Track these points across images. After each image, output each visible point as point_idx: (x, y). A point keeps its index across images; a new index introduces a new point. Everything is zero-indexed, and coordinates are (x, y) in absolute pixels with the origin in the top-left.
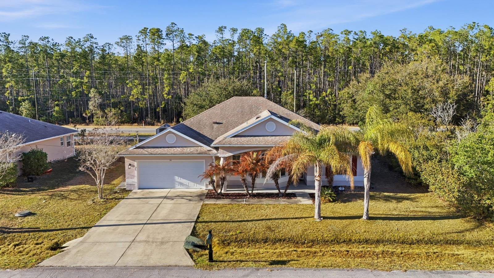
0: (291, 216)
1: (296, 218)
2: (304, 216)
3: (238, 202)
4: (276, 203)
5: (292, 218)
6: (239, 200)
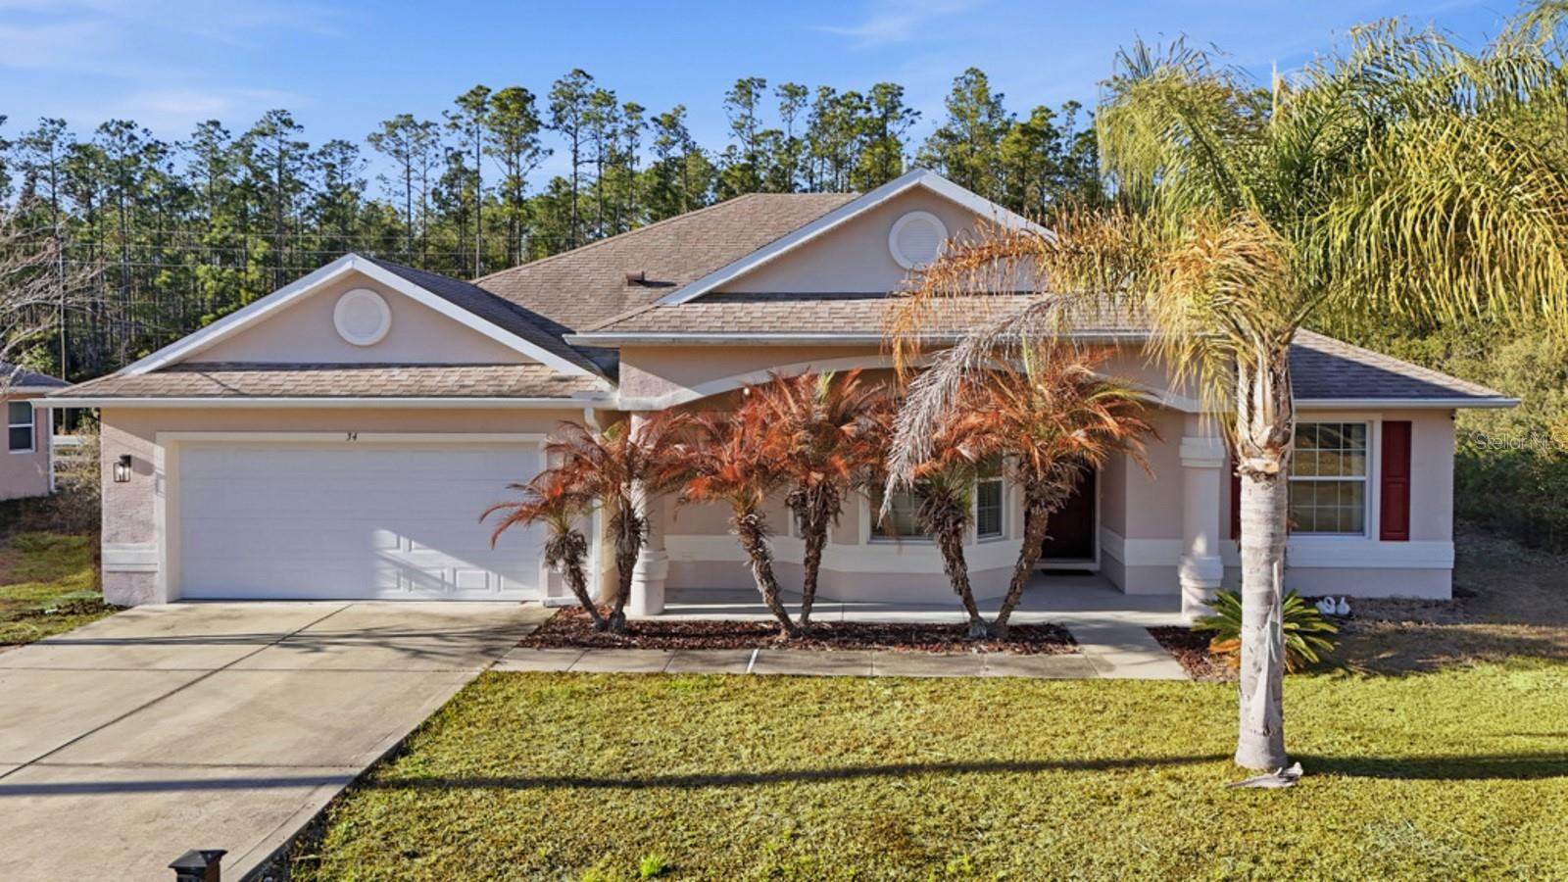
0: (1061, 752)
1: (1100, 765)
2: (1153, 749)
3: (711, 662)
4: (950, 673)
5: (1070, 766)
6: (723, 654)
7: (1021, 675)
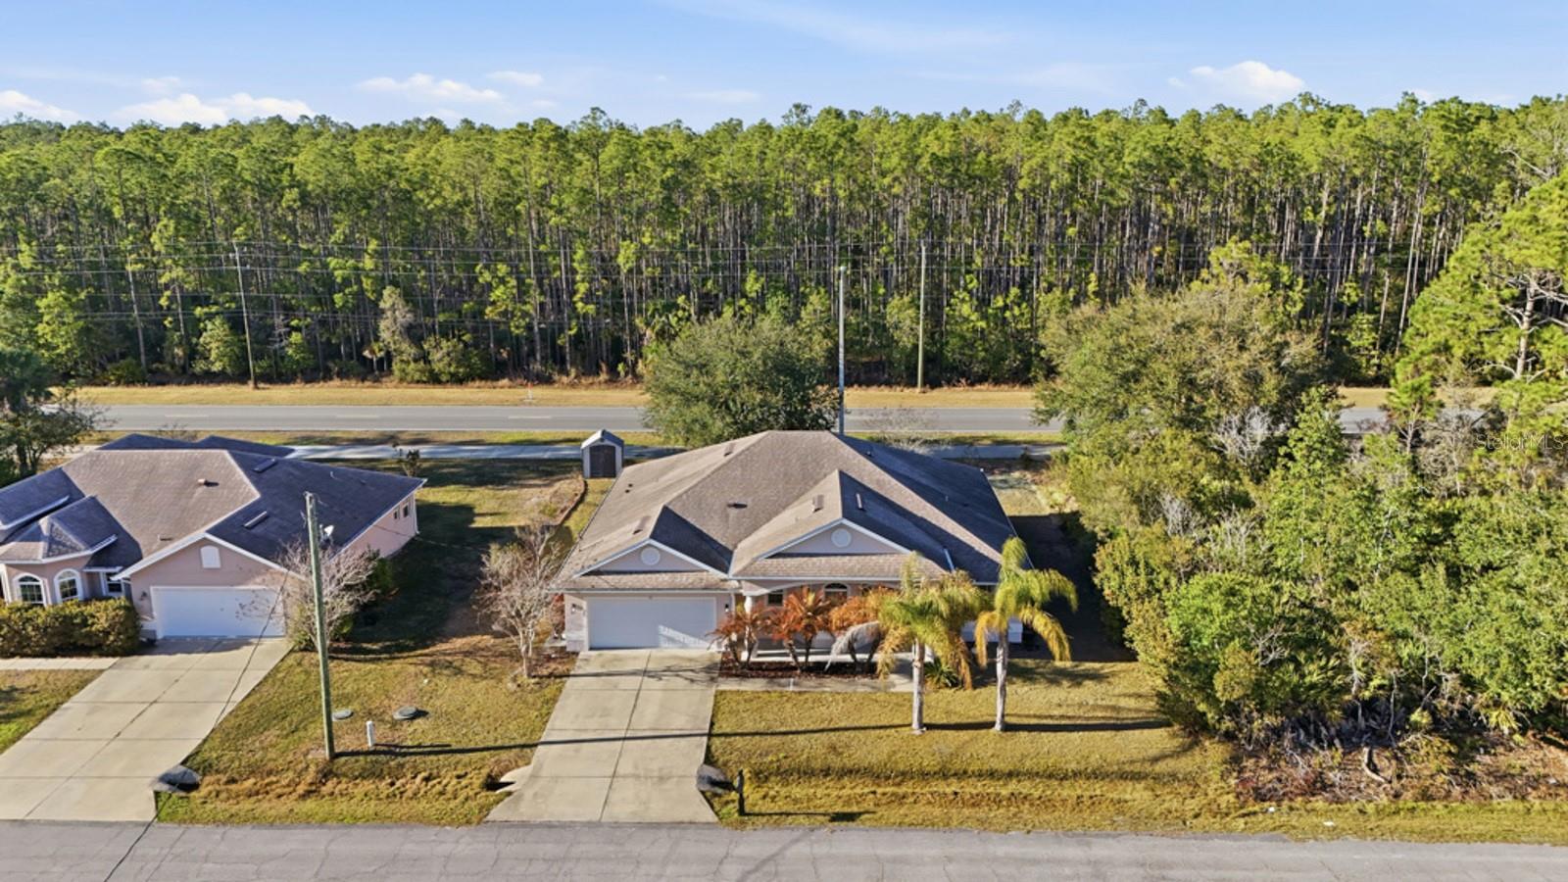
1: (881, 727)
3: (780, 685)
4: (850, 690)
6: (783, 681)
7: (869, 690)
